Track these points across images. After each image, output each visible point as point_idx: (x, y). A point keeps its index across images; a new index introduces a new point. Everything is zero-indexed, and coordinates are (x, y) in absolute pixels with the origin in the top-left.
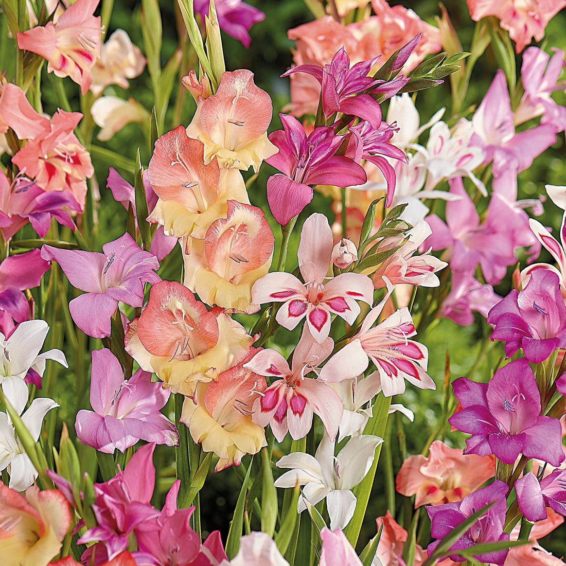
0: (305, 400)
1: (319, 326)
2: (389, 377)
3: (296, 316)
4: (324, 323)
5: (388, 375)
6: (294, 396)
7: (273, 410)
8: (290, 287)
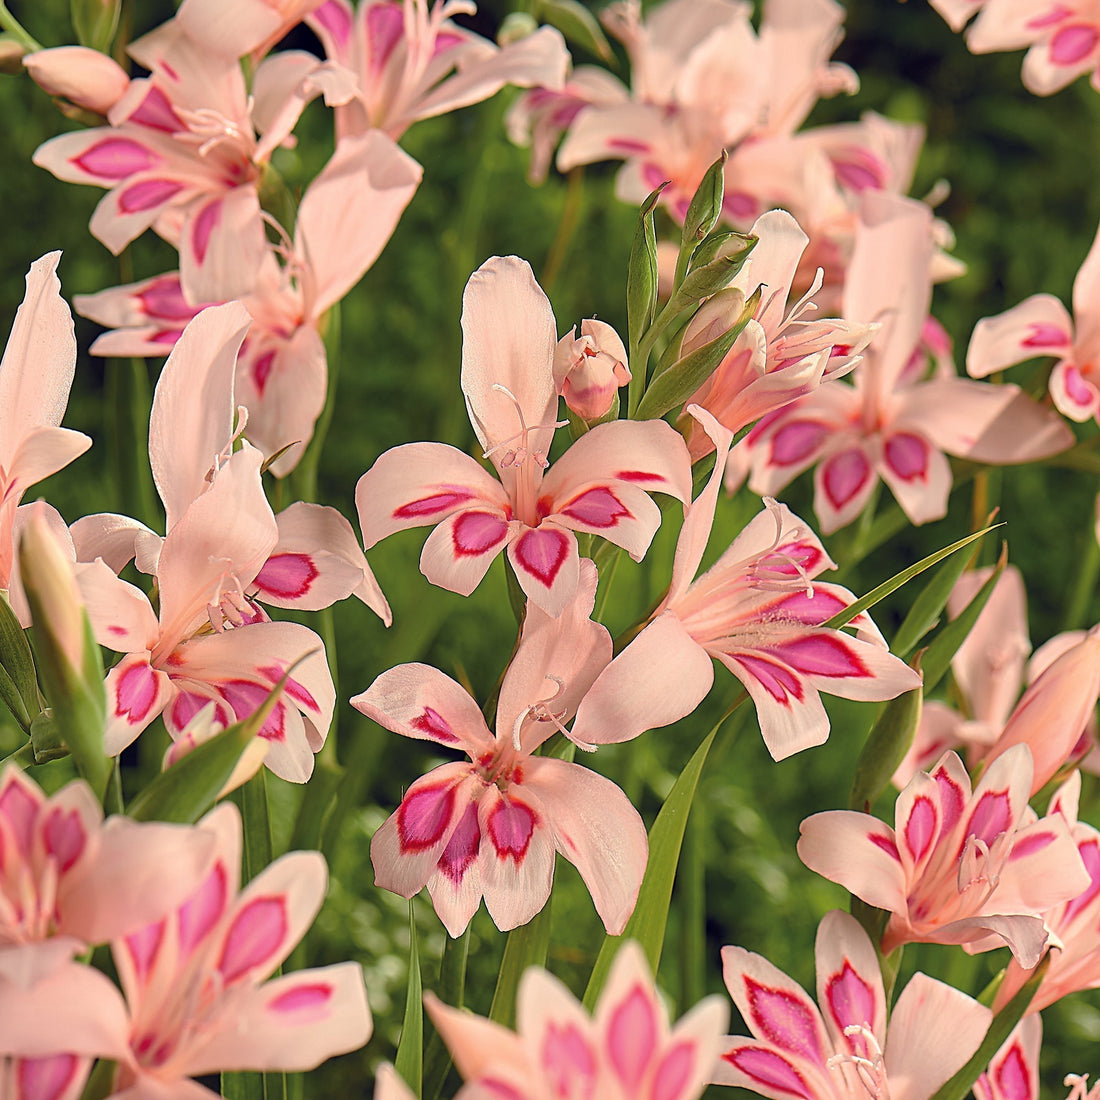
0: (531, 818)
1: (546, 571)
2: (781, 705)
3: (475, 552)
4: (559, 562)
5: (779, 700)
6: (501, 806)
7: (437, 844)
8: (448, 482)
